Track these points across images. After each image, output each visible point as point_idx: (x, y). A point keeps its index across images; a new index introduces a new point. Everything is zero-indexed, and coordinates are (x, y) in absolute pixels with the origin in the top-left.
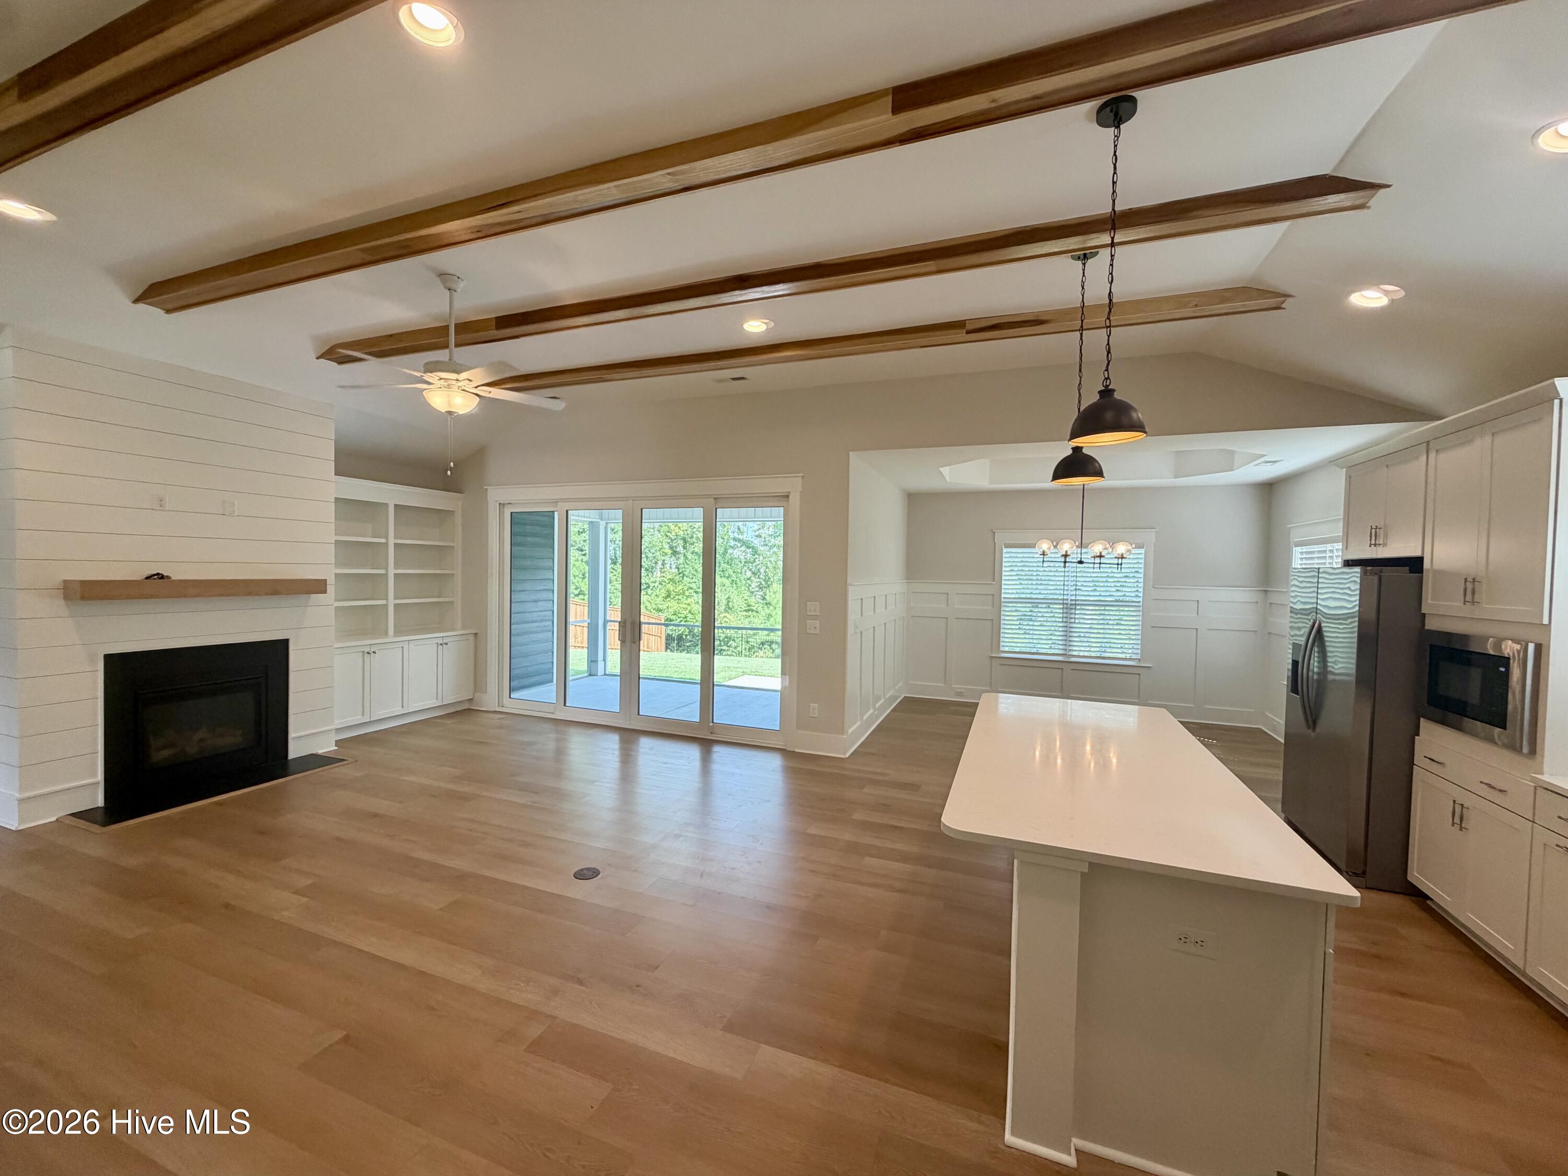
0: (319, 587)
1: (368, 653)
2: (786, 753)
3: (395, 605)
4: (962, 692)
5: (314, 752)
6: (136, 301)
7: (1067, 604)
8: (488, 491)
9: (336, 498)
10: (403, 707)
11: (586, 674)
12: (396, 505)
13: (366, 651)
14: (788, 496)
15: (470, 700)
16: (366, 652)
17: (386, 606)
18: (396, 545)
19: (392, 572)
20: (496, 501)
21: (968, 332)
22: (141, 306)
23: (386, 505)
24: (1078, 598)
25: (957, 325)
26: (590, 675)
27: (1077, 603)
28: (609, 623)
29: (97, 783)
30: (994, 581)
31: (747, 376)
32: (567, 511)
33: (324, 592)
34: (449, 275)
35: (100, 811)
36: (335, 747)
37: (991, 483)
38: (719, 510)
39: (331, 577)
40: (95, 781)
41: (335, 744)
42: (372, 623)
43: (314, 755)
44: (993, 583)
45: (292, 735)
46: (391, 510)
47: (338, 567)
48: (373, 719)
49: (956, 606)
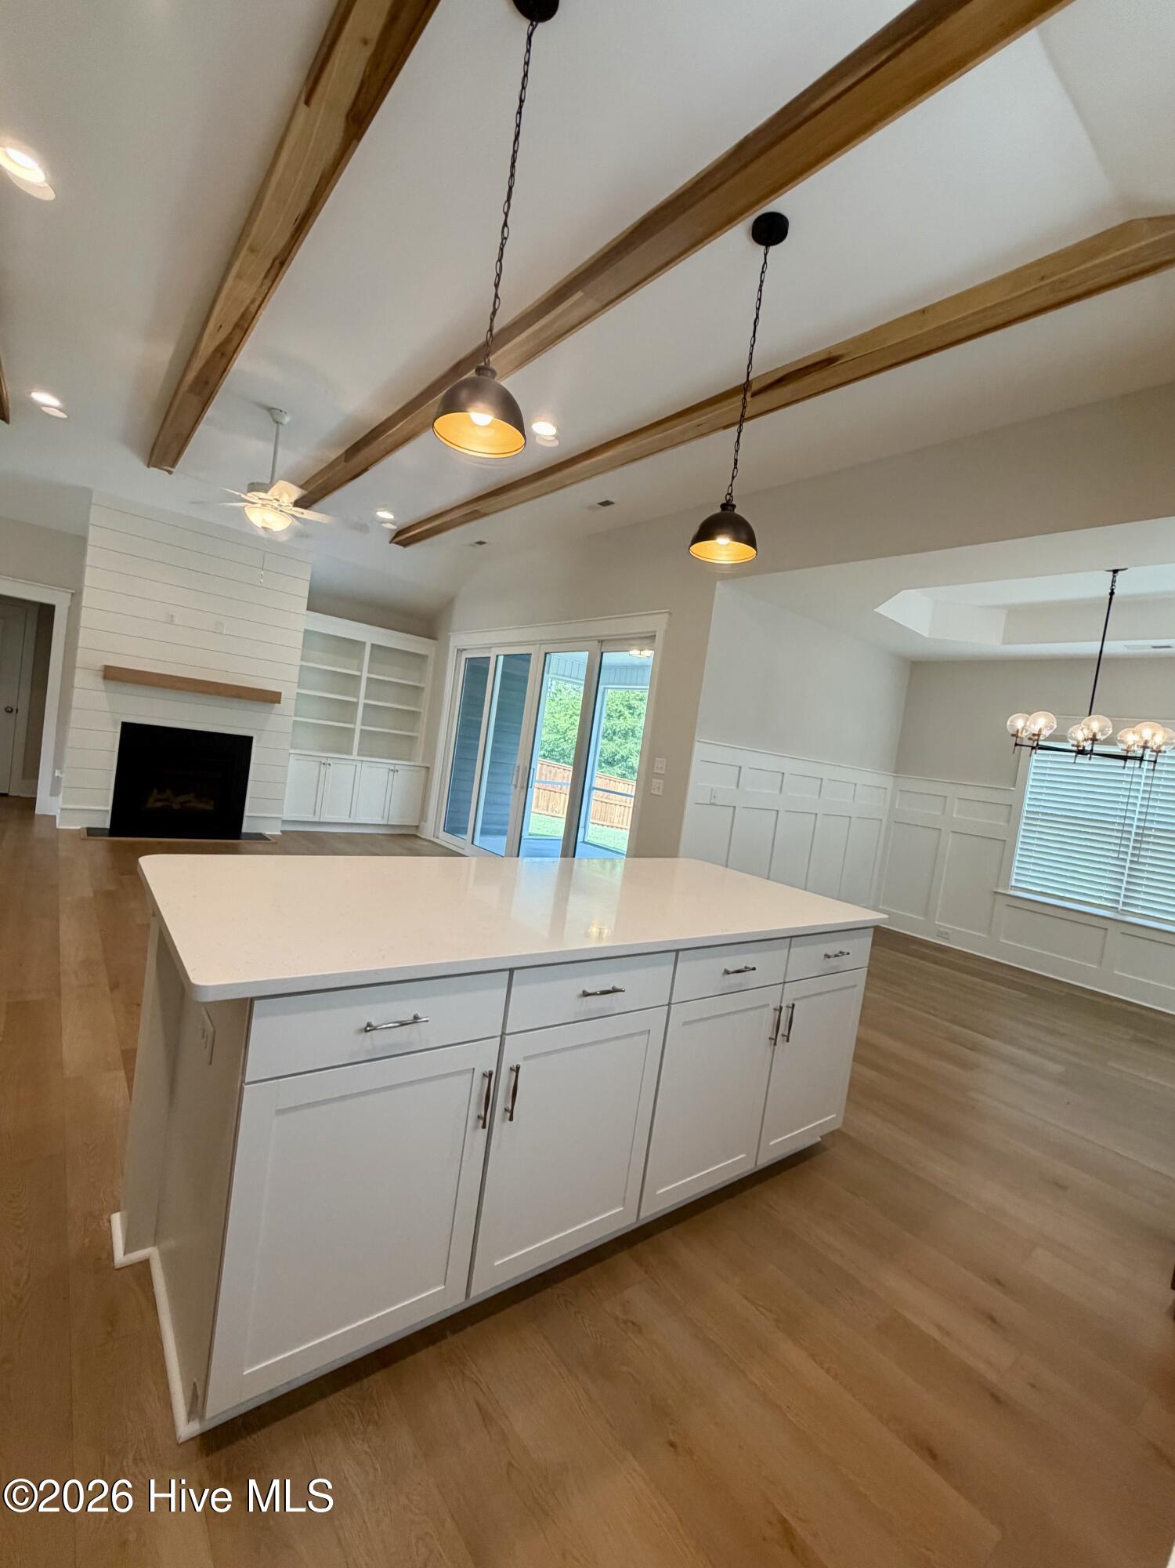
0: (273, 698)
1: (324, 764)
3: (361, 730)
4: (947, 933)
6: (149, 466)
7: (1129, 832)
9: (305, 630)
10: (350, 817)
12: (373, 645)
13: (323, 762)
14: (656, 636)
15: (417, 827)
18: (369, 678)
20: (452, 647)
21: (753, 396)
23: (365, 643)
24: (1151, 825)
27: (1148, 832)
28: (595, 791)
29: (107, 811)
30: (1014, 787)
31: (611, 500)
32: (497, 656)
33: (279, 702)
34: (273, 409)
35: (107, 832)
36: (280, 834)
37: (1006, 642)
38: (604, 654)
39: (289, 693)
40: (105, 808)
41: (281, 831)
42: (337, 741)
43: (261, 834)
44: (1012, 789)
45: (247, 813)
46: (368, 648)
47: (299, 687)
48: (322, 820)
49: (955, 815)
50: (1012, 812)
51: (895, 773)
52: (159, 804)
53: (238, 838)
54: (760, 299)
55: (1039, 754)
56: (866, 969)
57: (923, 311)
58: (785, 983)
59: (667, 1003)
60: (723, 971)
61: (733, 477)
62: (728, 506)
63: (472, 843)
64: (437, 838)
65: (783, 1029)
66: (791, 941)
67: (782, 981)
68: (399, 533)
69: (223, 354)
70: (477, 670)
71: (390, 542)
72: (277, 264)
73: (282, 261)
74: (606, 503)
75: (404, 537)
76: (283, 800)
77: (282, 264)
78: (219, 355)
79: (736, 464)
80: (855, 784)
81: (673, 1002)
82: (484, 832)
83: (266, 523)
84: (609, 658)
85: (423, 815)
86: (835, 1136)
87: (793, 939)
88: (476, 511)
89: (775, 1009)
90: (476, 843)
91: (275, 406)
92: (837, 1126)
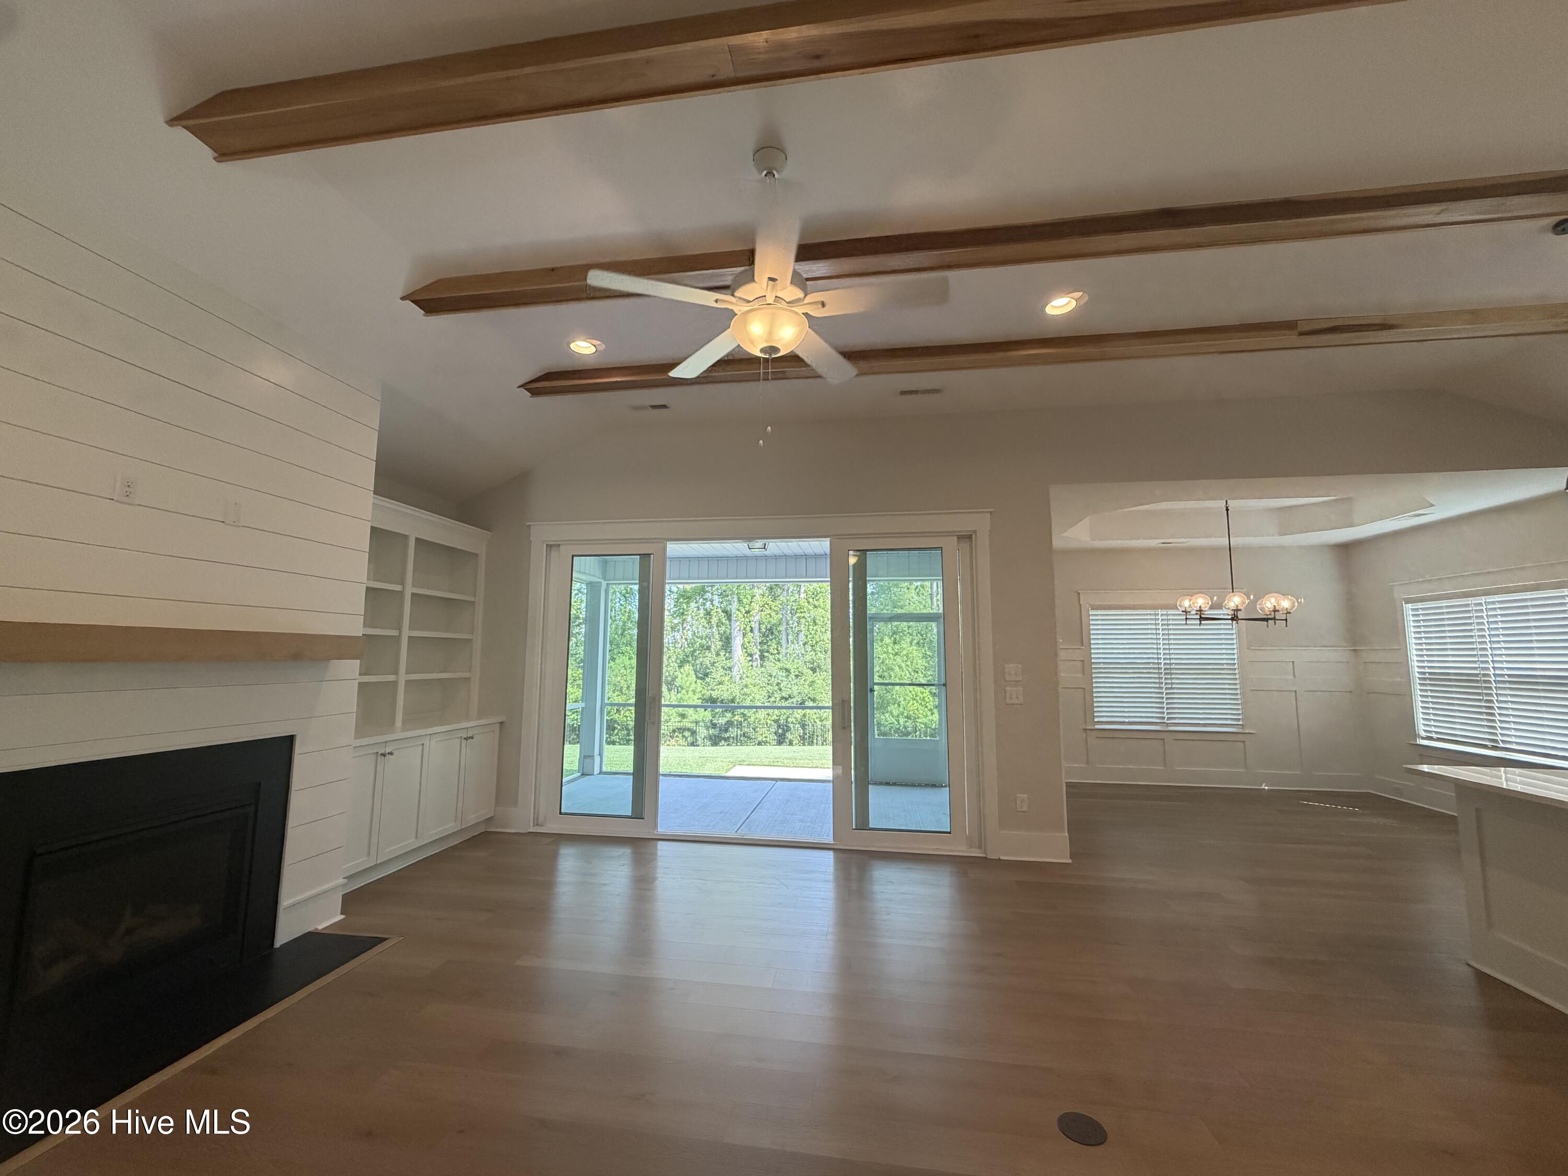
1: (382, 755)
2: (960, 864)
3: (406, 682)
5: (311, 929)
6: (173, 121)
7: (1161, 668)
8: (532, 527)
10: (416, 838)
11: (579, 774)
12: (417, 540)
14: (970, 537)
15: (489, 820)
16: (379, 753)
17: (396, 683)
18: (413, 594)
19: (406, 633)
20: (544, 541)
21: (1301, 334)
22: (182, 135)
23: (406, 537)
25: (1289, 326)
26: (583, 775)
27: (1172, 667)
30: (1083, 645)
36: (342, 915)
41: (342, 910)
44: (1081, 647)
45: (284, 904)
46: (412, 546)
48: (378, 862)
50: (1085, 665)
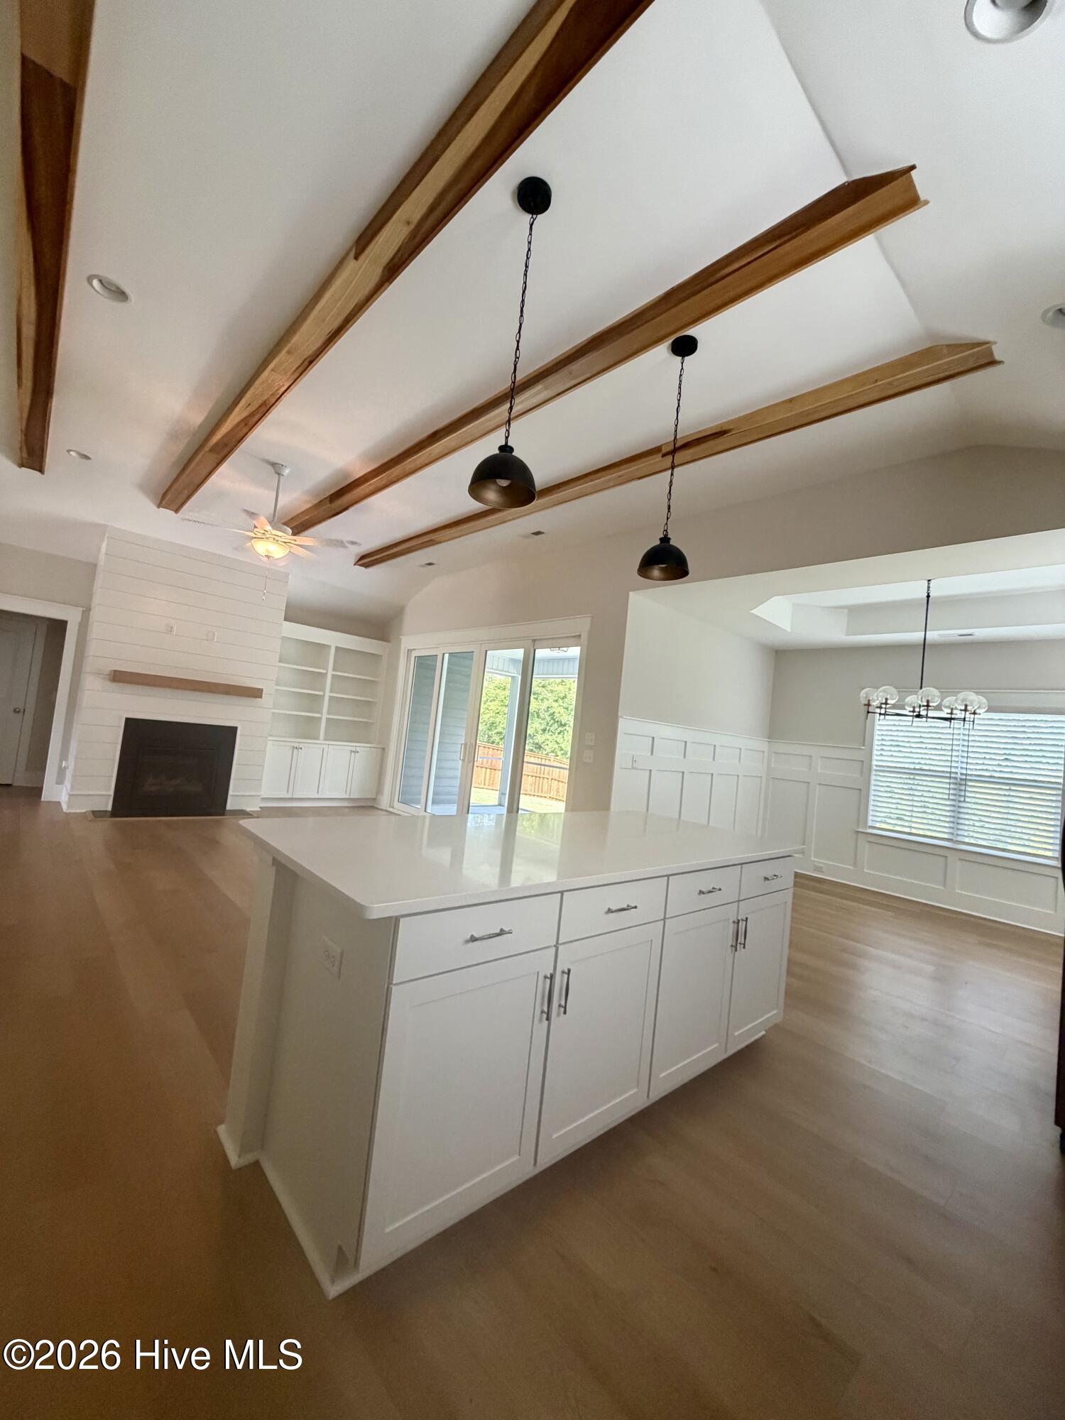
0: (256, 693)
4: (821, 868)
7: (956, 778)
8: (402, 640)
9: (282, 636)
10: (318, 793)
12: (337, 648)
13: (296, 746)
14: (580, 636)
15: (374, 800)
17: (320, 718)
18: (333, 675)
19: (328, 694)
20: (407, 648)
21: (663, 456)
23: (329, 646)
24: (969, 772)
25: (656, 451)
27: (968, 778)
29: (110, 795)
30: (864, 746)
31: (542, 531)
32: (444, 654)
33: (261, 697)
34: (276, 464)
35: (109, 814)
36: (259, 809)
37: (847, 634)
38: (537, 650)
39: (268, 689)
40: (109, 793)
41: (260, 808)
42: (306, 728)
43: (242, 810)
44: (863, 748)
45: (231, 792)
46: (333, 651)
47: (277, 685)
48: (294, 797)
49: (819, 771)
50: (865, 767)
51: (769, 738)
52: (153, 788)
53: (223, 815)
54: (680, 394)
55: (888, 720)
56: (792, 890)
57: (791, 400)
58: (739, 901)
59: (662, 917)
60: (698, 891)
61: (668, 518)
62: (665, 540)
63: (425, 811)
64: (393, 808)
65: (741, 939)
66: (742, 867)
67: (736, 900)
68: (363, 557)
69: (246, 425)
70: (425, 666)
71: (355, 565)
72: (306, 363)
73: (311, 361)
74: (538, 533)
75: (368, 560)
76: (261, 780)
77: (311, 362)
78: (243, 424)
79: (669, 508)
80: (740, 749)
81: (667, 917)
82: (434, 802)
83: (269, 552)
84: (541, 653)
85: (379, 790)
86: (776, 1028)
87: (744, 866)
88: (432, 540)
89: (734, 922)
90: (429, 810)
91: (276, 461)
92: (779, 1020)
